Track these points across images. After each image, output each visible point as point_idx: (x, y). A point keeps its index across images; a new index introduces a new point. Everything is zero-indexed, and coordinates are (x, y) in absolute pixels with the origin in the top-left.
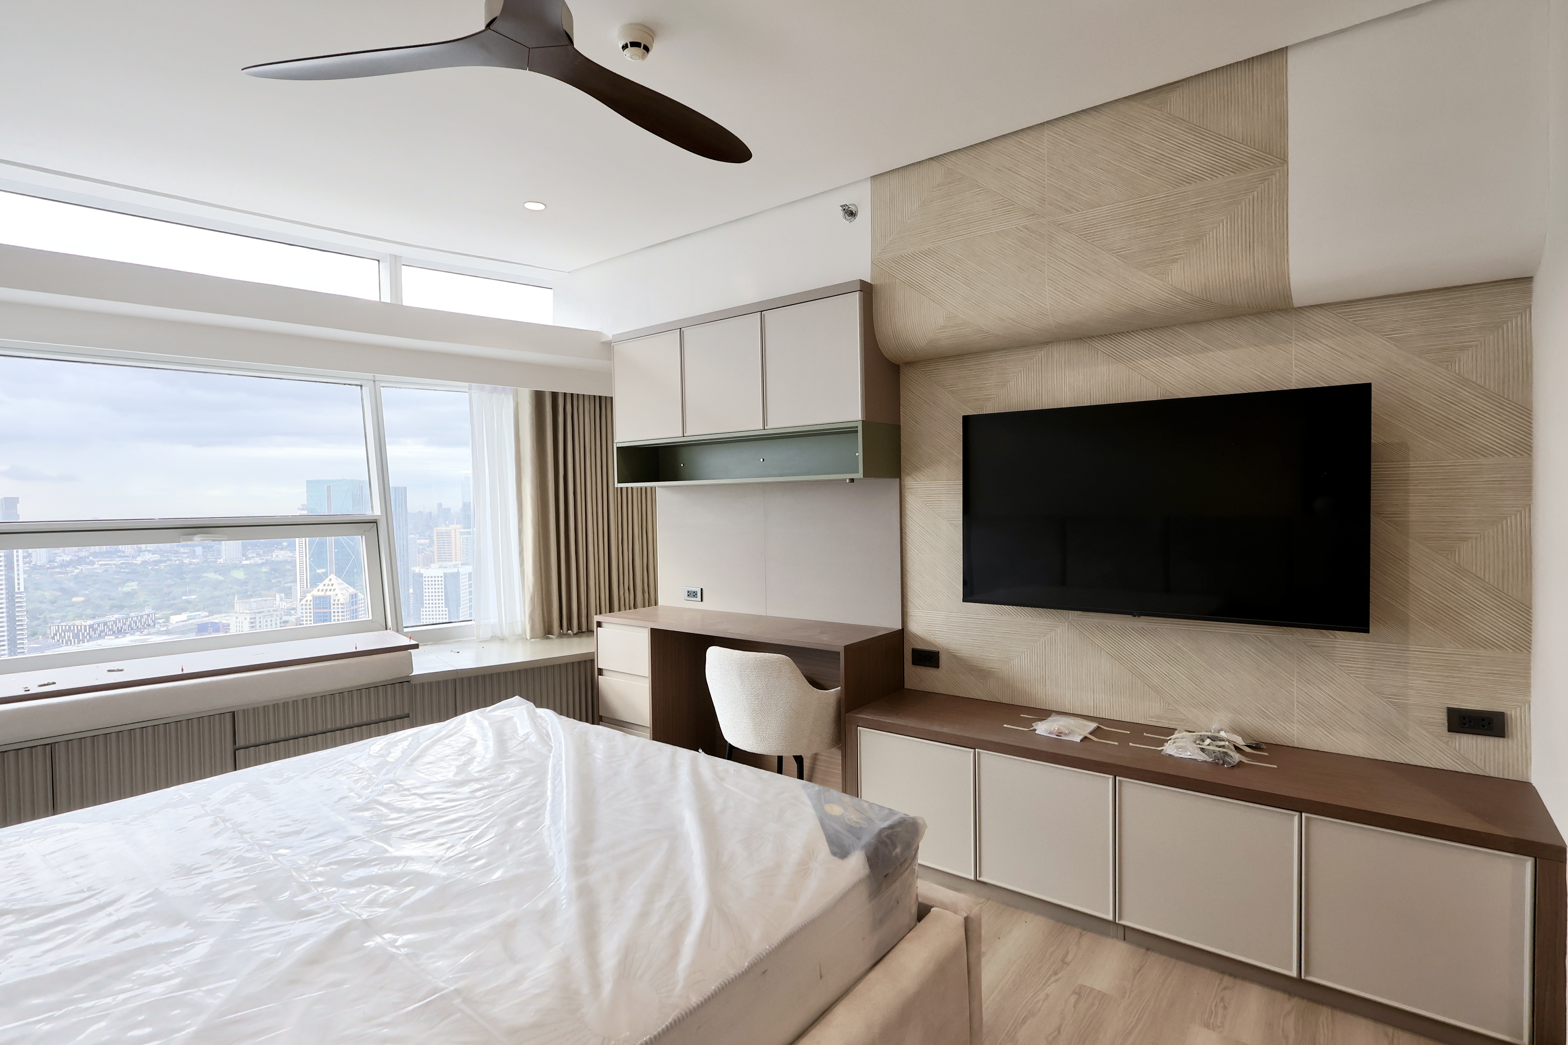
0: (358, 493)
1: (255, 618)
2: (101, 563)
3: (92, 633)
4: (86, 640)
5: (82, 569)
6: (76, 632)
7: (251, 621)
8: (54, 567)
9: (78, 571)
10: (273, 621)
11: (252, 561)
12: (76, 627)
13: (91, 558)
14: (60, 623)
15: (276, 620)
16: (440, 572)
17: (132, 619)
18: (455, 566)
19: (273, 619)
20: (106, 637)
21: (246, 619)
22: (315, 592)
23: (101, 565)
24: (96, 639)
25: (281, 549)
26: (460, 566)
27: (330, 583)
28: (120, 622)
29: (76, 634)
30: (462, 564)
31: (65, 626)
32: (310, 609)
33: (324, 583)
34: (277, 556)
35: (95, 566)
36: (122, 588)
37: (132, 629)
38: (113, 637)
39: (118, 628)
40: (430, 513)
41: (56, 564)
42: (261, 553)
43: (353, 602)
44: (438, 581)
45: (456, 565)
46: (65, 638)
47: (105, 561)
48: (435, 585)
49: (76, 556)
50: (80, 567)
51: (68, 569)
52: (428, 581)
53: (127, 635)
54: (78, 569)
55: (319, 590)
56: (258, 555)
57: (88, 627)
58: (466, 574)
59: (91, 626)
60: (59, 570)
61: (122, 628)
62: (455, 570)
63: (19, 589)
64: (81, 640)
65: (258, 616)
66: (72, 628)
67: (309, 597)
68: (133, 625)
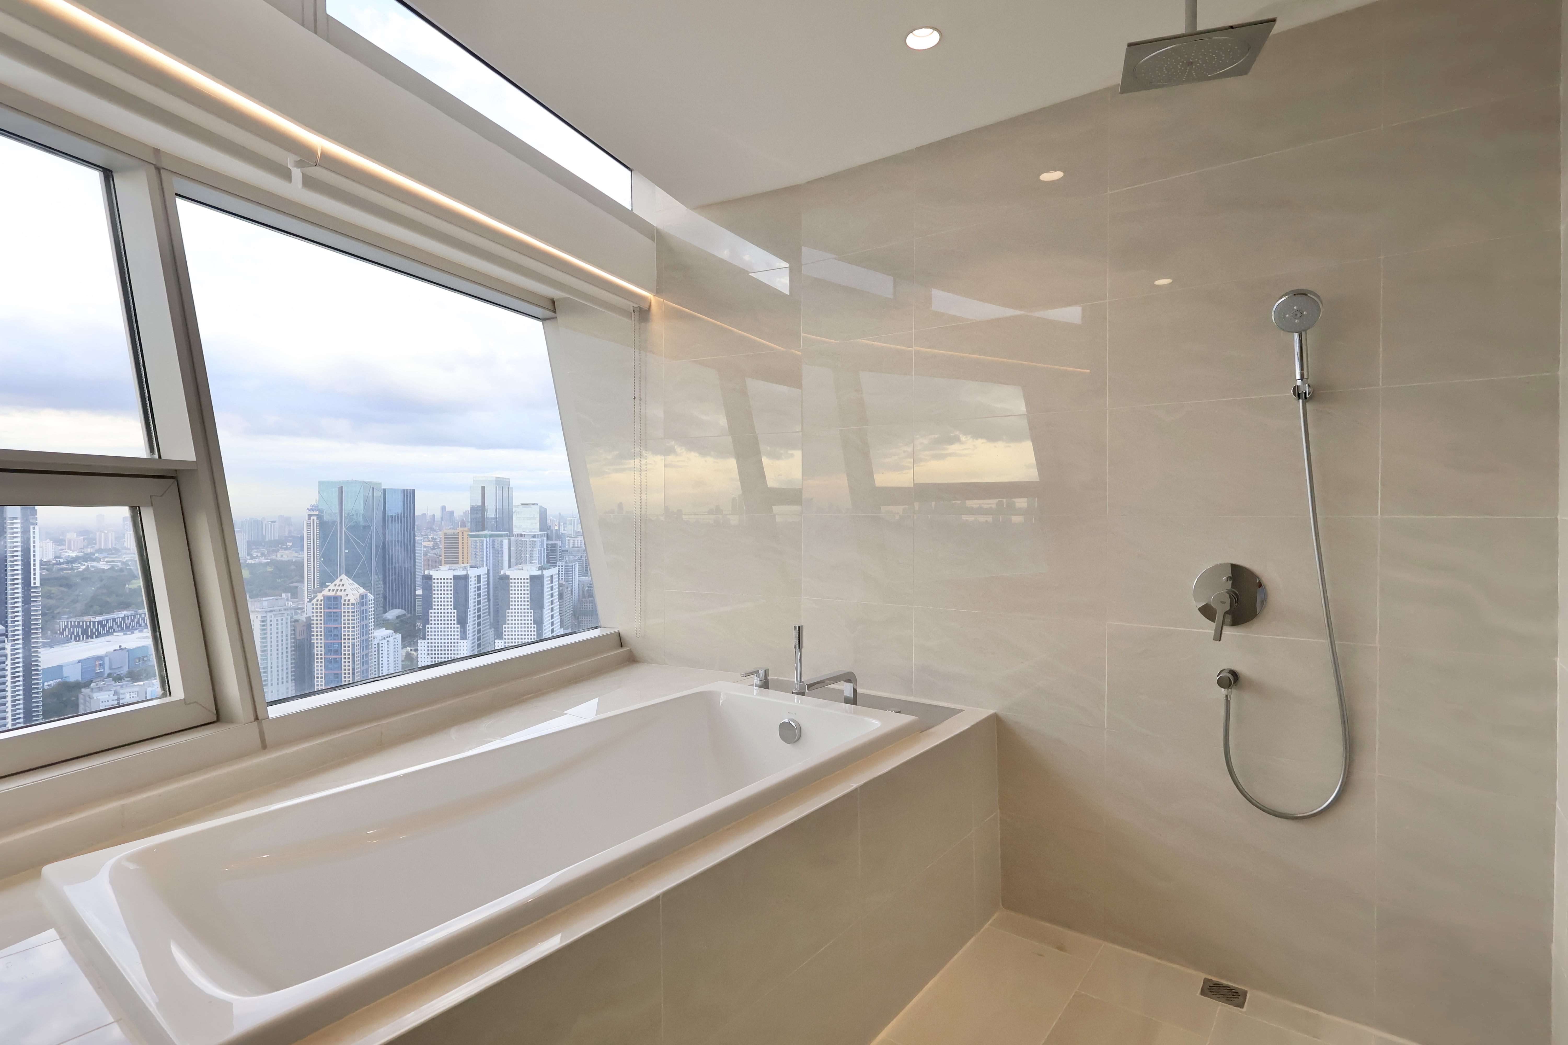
0: (370, 494)
1: (266, 616)
2: (106, 559)
3: (100, 629)
4: (94, 636)
5: (88, 566)
6: (85, 628)
7: (263, 619)
8: (60, 563)
9: (84, 567)
10: (284, 620)
11: (257, 561)
12: (85, 623)
13: (97, 555)
14: (68, 618)
15: (287, 619)
16: (450, 575)
17: (140, 616)
18: (464, 569)
19: (284, 618)
20: (115, 634)
21: (257, 617)
22: (326, 592)
23: (107, 562)
24: (105, 635)
25: (286, 549)
26: (469, 569)
27: (341, 583)
28: (128, 619)
29: (85, 629)
30: (471, 567)
31: (75, 622)
32: (321, 608)
33: (335, 583)
34: (282, 556)
35: (101, 563)
36: (129, 585)
37: (140, 626)
38: (122, 634)
39: (126, 625)
40: (434, 516)
41: (62, 561)
42: (266, 553)
43: (363, 602)
44: (447, 583)
45: (465, 567)
46: (74, 634)
47: (110, 558)
48: (444, 587)
49: (81, 552)
50: (86, 564)
51: (74, 565)
52: (438, 583)
53: (135, 632)
54: (84, 565)
55: (329, 590)
56: (263, 554)
57: (96, 623)
58: (475, 577)
59: (100, 622)
60: (64, 566)
61: (130, 624)
62: (464, 573)
63: (35, 583)
64: (90, 636)
65: (269, 615)
66: (81, 624)
67: (320, 597)
68: (141, 622)
